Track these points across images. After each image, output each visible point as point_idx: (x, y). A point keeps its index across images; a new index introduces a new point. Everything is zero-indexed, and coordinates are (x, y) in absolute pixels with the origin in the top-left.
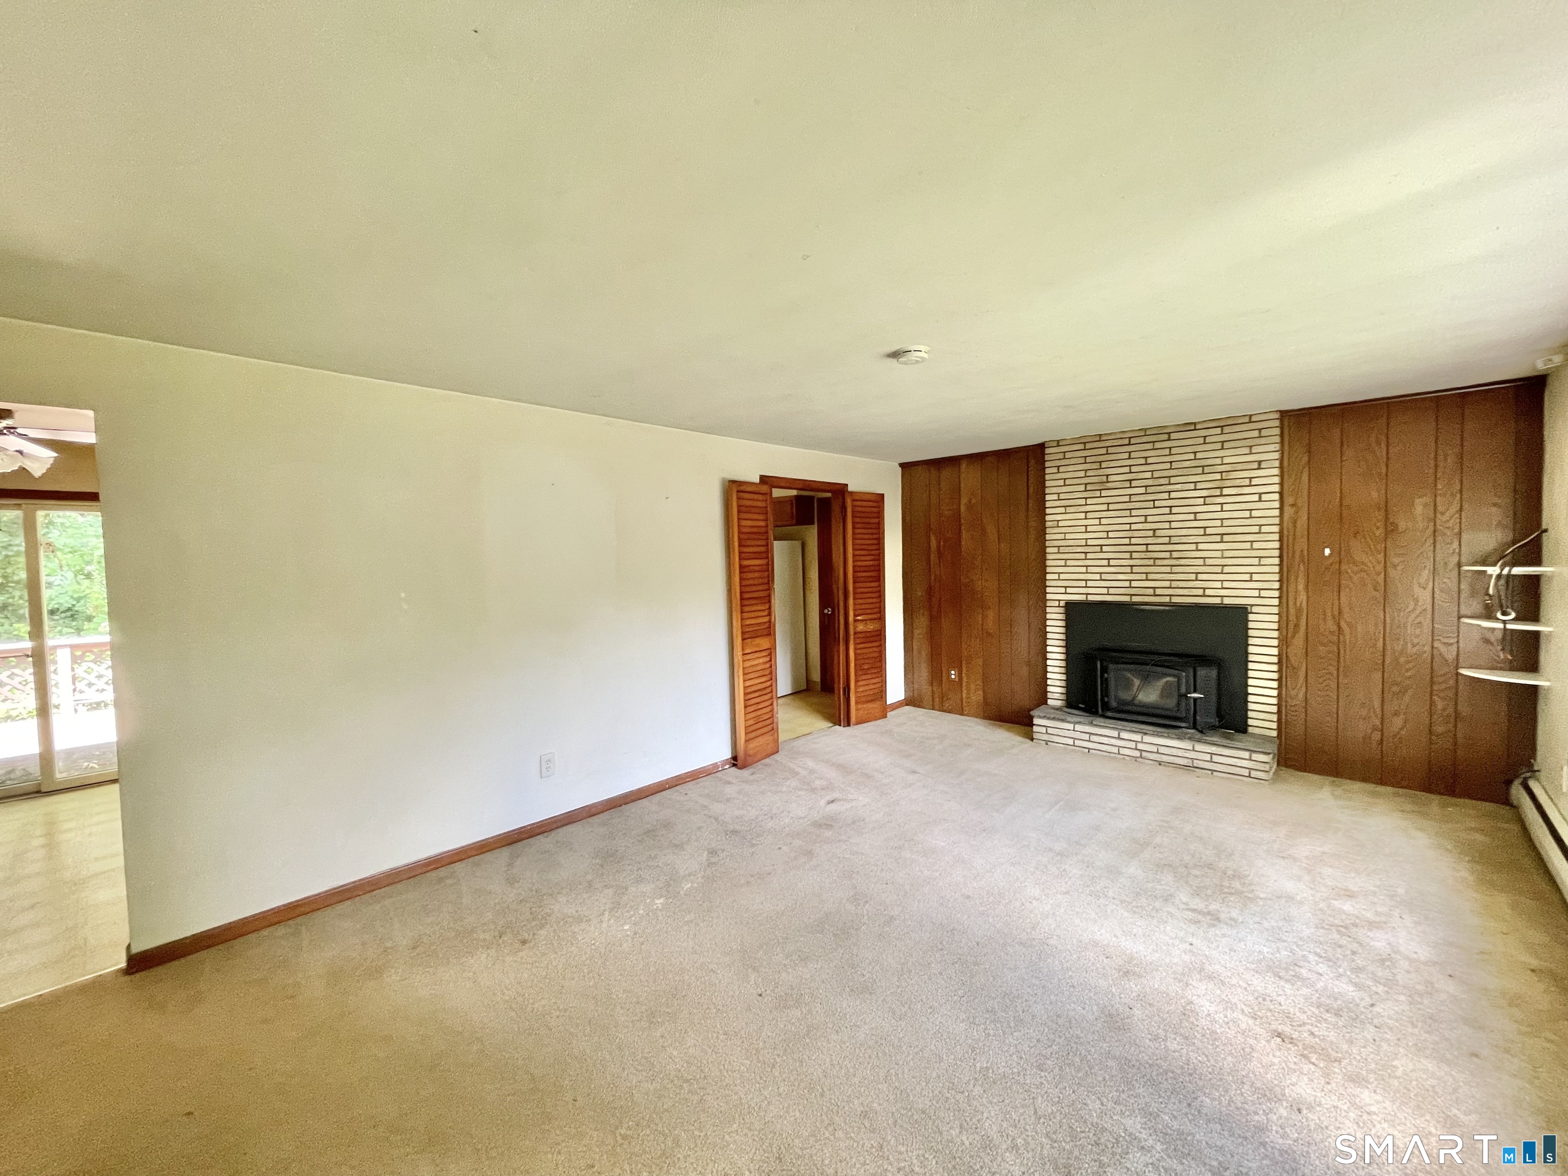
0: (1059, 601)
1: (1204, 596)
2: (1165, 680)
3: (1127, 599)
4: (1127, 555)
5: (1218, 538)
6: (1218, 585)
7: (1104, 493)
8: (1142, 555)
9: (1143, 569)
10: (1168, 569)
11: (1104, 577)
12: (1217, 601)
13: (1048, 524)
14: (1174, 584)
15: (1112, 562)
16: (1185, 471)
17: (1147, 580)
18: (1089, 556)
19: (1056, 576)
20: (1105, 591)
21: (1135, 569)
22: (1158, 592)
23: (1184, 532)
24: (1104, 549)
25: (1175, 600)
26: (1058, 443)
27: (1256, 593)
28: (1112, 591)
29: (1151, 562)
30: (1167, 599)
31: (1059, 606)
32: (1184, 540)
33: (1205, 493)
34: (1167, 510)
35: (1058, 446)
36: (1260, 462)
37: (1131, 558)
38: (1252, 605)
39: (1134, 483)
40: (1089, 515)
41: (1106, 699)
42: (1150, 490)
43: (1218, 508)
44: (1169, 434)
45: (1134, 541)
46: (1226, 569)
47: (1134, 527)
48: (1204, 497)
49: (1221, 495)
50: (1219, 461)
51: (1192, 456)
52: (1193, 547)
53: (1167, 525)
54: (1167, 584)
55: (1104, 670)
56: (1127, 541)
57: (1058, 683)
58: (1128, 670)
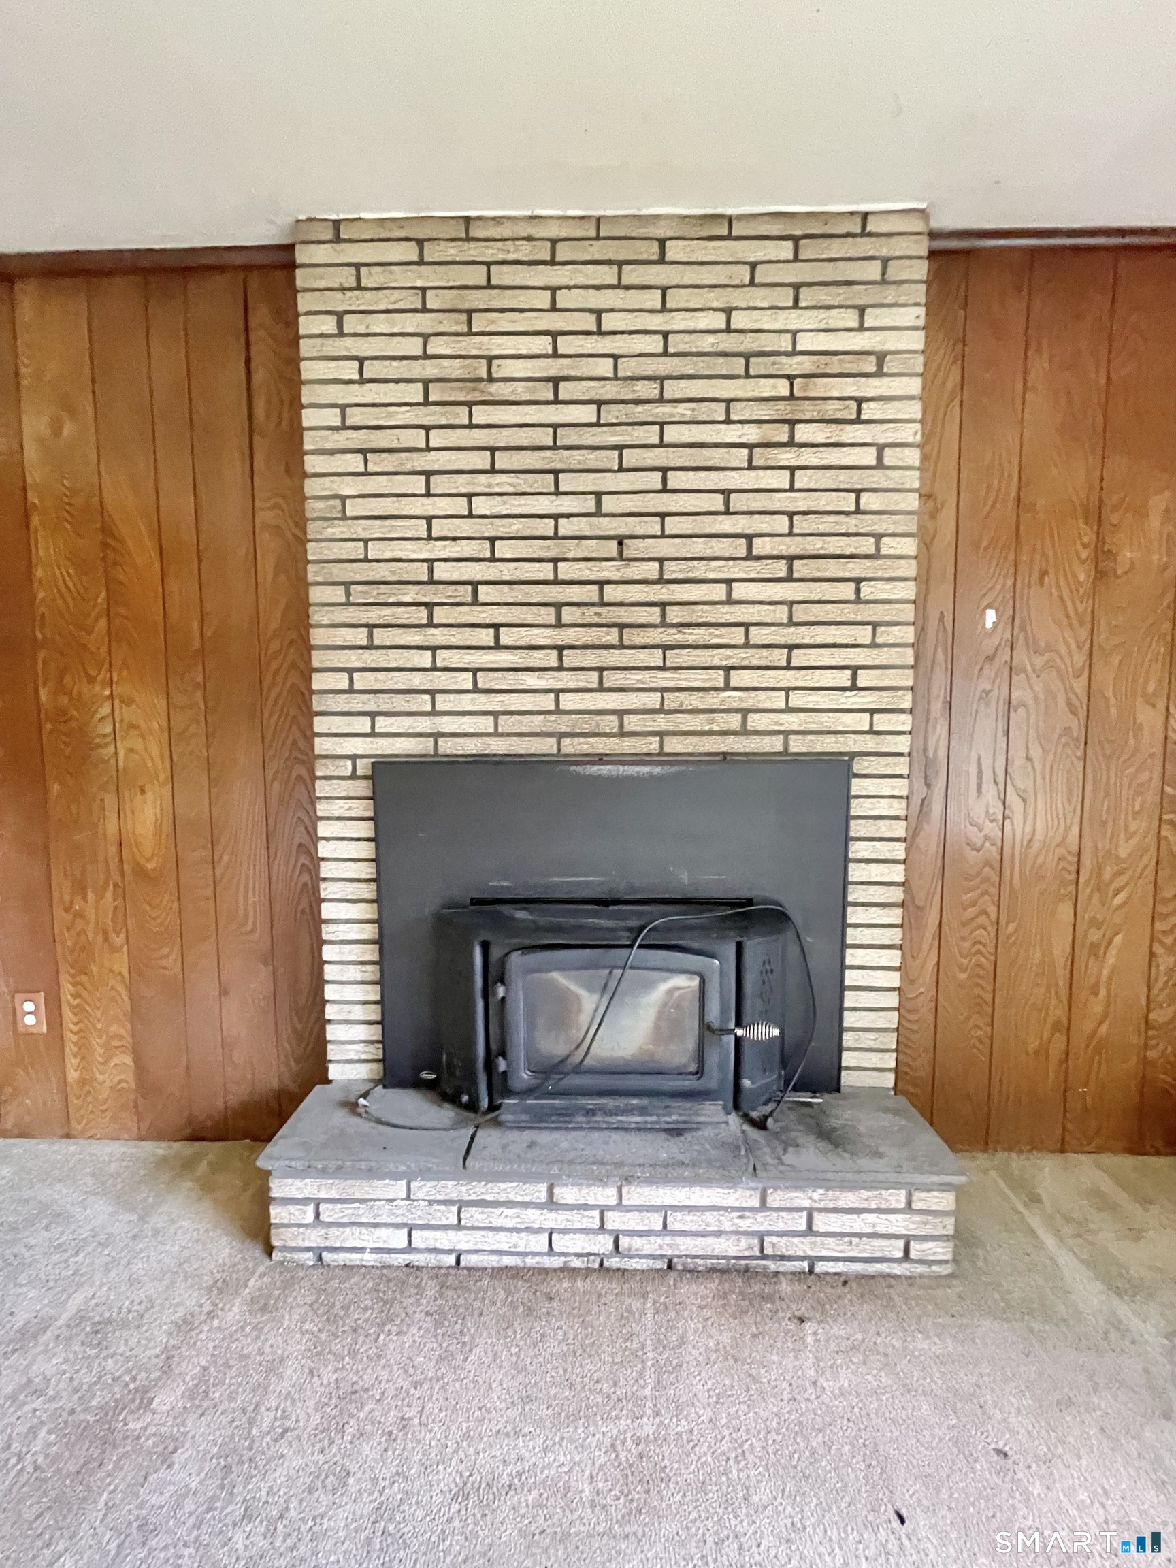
0: (354, 758)
1: (744, 732)
2: (664, 987)
3: (547, 746)
4: (548, 615)
5: (780, 569)
6: (779, 701)
7: (482, 415)
8: (589, 615)
9: (591, 658)
10: (655, 658)
11: (484, 680)
12: (773, 745)
13: (314, 508)
14: (672, 701)
15: (507, 637)
16: (702, 366)
17: (601, 689)
18: (440, 615)
19: (342, 682)
20: (487, 724)
21: (570, 658)
22: (632, 723)
23: (699, 547)
24: (485, 593)
25: (674, 745)
26: (337, 232)
27: (863, 722)
28: (506, 724)
29: (612, 636)
30: (652, 745)
31: (354, 776)
32: (699, 570)
33: (752, 434)
34: (655, 480)
35: (337, 239)
36: (881, 357)
37: (559, 624)
38: (854, 755)
39: (565, 392)
40: (440, 484)
41: (502, 1065)
42: (610, 414)
43: (782, 479)
44: (662, 242)
45: (565, 571)
46: (799, 658)
47: (566, 527)
48: (751, 447)
49: (791, 443)
50: (785, 343)
51: (719, 321)
52: (719, 592)
53: (653, 526)
54: (653, 700)
55: (495, 975)
56: (545, 571)
57: (358, 1013)
58: (561, 968)
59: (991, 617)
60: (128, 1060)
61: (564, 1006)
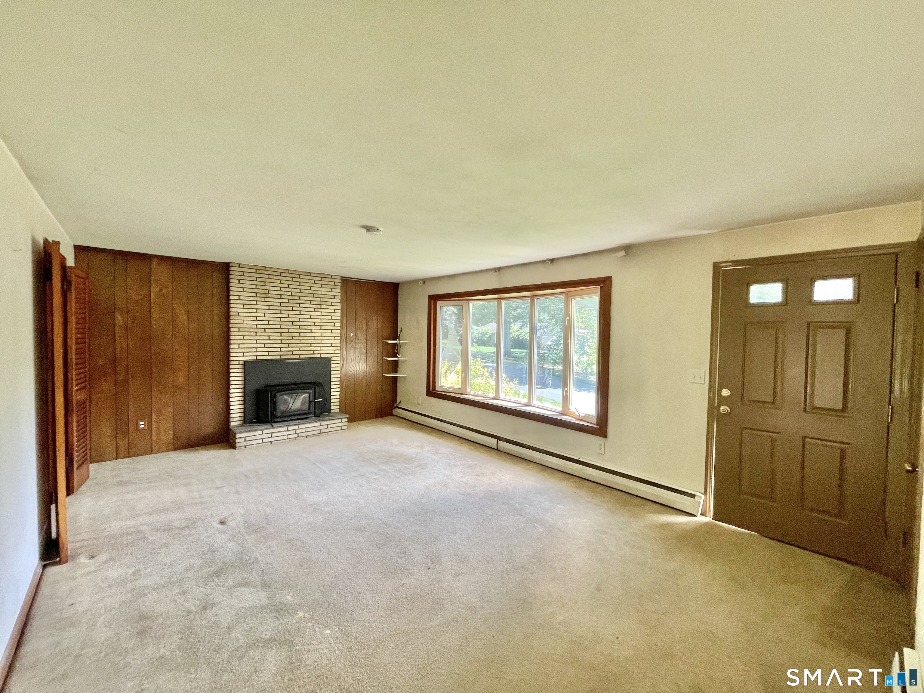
0: (239, 361)
1: (314, 354)
2: (303, 396)
3: (279, 357)
4: (279, 334)
5: (319, 327)
6: (319, 349)
7: (267, 300)
8: (287, 334)
9: (287, 342)
10: (298, 342)
11: (266, 346)
12: (319, 356)
13: (232, 314)
14: (301, 349)
15: (271, 338)
16: (306, 295)
17: (289, 347)
18: (258, 334)
19: (237, 346)
20: (267, 353)
21: (283, 342)
22: (294, 353)
23: (306, 324)
24: (267, 330)
25: (302, 356)
26: (239, 266)
27: (333, 352)
28: (270, 353)
29: (291, 338)
30: (298, 356)
31: (239, 364)
32: (306, 327)
33: (314, 306)
34: (298, 312)
35: (239, 267)
36: (334, 296)
37: (281, 336)
38: (331, 357)
39: (283, 297)
40: (258, 311)
41: (275, 412)
42: (291, 301)
43: (319, 314)
44: (300, 275)
45: (282, 327)
46: (323, 342)
47: (282, 319)
48: (314, 308)
49: (321, 308)
50: (320, 293)
51: (309, 288)
52: (309, 331)
53: (298, 320)
54: (298, 349)
55: (275, 396)
56: (279, 327)
57: (238, 411)
58: (285, 395)
59: (352, 335)
60: (171, 432)
61: (286, 402)
